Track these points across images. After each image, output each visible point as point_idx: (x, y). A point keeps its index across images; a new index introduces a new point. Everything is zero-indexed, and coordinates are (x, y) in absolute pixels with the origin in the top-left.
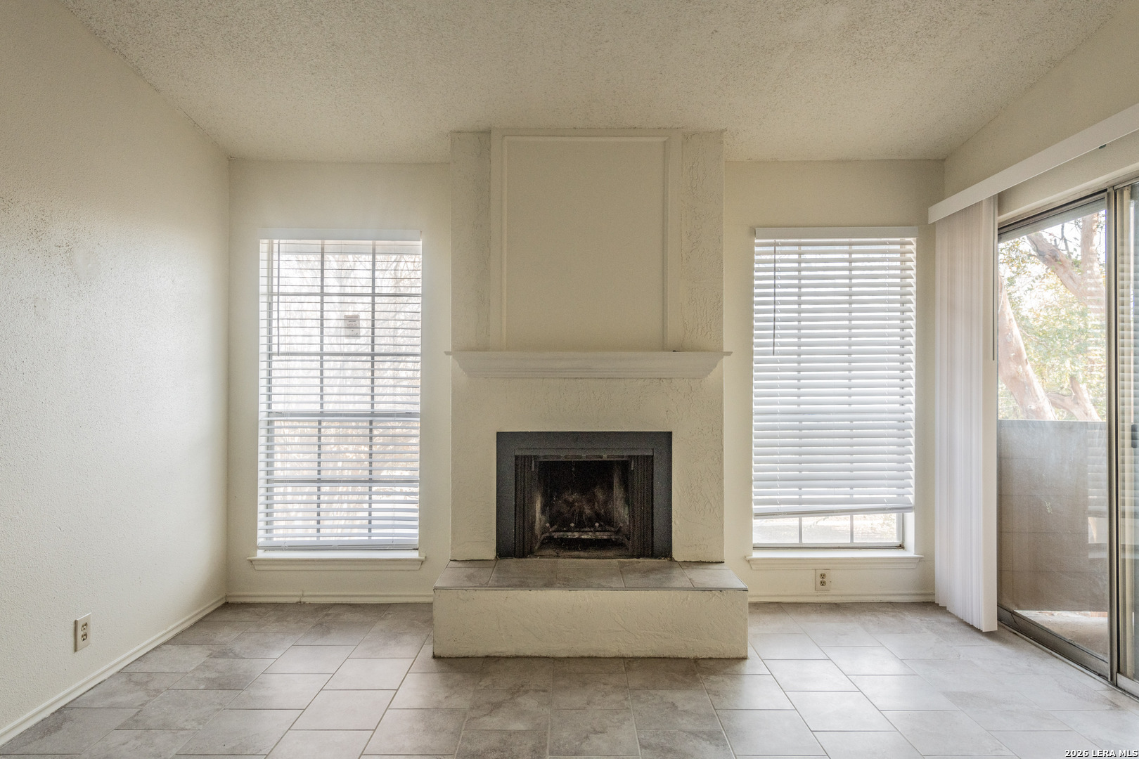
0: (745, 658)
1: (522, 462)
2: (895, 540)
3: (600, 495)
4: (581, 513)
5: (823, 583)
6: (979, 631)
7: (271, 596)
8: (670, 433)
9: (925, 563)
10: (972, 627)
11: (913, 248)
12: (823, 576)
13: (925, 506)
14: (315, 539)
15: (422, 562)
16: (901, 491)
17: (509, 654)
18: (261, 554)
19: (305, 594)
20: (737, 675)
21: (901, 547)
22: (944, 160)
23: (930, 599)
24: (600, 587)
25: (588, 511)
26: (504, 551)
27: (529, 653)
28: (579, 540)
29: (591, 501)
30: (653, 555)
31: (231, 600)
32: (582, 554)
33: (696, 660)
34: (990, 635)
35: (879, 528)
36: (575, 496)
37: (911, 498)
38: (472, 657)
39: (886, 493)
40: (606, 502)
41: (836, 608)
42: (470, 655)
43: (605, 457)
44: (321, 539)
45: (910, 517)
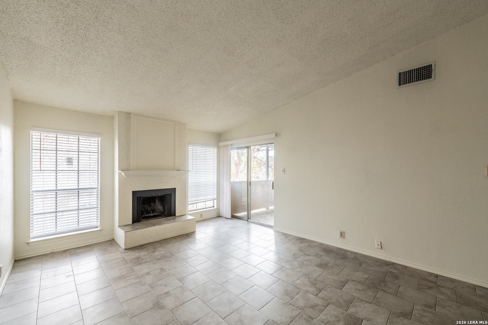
0: (195, 231)
1: (138, 198)
2: (213, 206)
3: (153, 205)
4: (148, 210)
5: (201, 216)
6: (228, 219)
7: (34, 254)
8: (175, 188)
9: (218, 209)
10: (227, 218)
11: (216, 150)
12: (201, 215)
13: (218, 199)
14: (55, 231)
15: (101, 230)
16: (214, 196)
17: (145, 243)
18: (32, 240)
19: (54, 249)
20: (195, 234)
21: (213, 207)
22: (221, 134)
23: (219, 215)
24: (166, 223)
25: (149, 209)
26: (134, 221)
27: (150, 242)
28: (150, 216)
29: (150, 207)
30: (171, 216)
31: (17, 259)
32: (154, 219)
33: (187, 234)
34: (230, 219)
35: (210, 204)
36: (146, 206)
37: (216, 197)
38: (136, 247)
39: (211, 197)
40: (154, 206)
41: (204, 220)
42: (135, 246)
43: (160, 195)
44: (57, 231)
45: (215, 201)
